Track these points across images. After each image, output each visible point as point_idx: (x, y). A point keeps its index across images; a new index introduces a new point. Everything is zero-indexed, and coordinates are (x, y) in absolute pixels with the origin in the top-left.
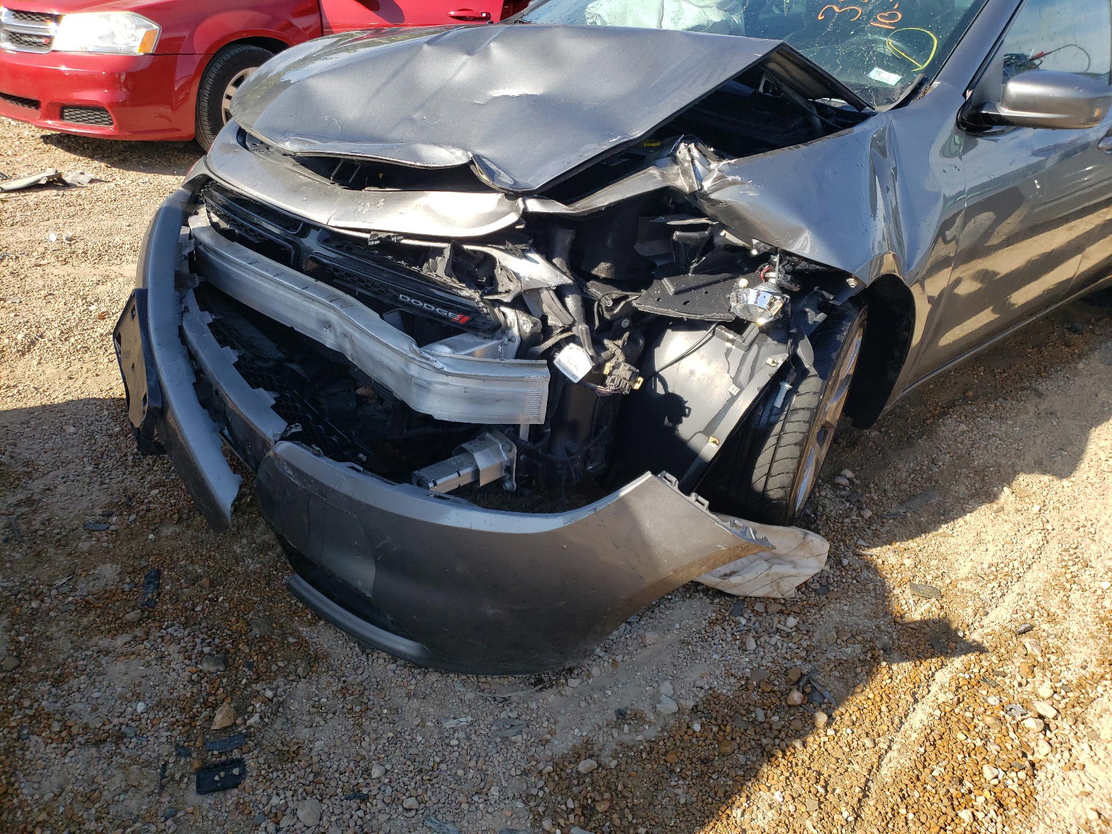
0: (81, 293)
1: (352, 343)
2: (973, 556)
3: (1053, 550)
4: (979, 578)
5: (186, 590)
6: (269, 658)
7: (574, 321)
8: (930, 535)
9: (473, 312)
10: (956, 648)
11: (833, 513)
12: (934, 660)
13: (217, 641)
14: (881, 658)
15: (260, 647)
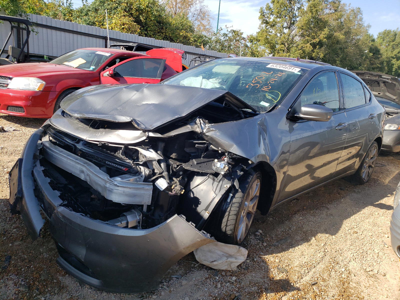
0: (2, 165)
1: (90, 177)
2: (300, 259)
3: (327, 258)
4: (301, 266)
5: (19, 263)
6: (46, 287)
7: (163, 171)
8: (286, 252)
9: (130, 167)
10: (290, 289)
11: (253, 244)
12: (282, 293)
13: (27, 281)
14: (264, 291)
15: (43, 283)
